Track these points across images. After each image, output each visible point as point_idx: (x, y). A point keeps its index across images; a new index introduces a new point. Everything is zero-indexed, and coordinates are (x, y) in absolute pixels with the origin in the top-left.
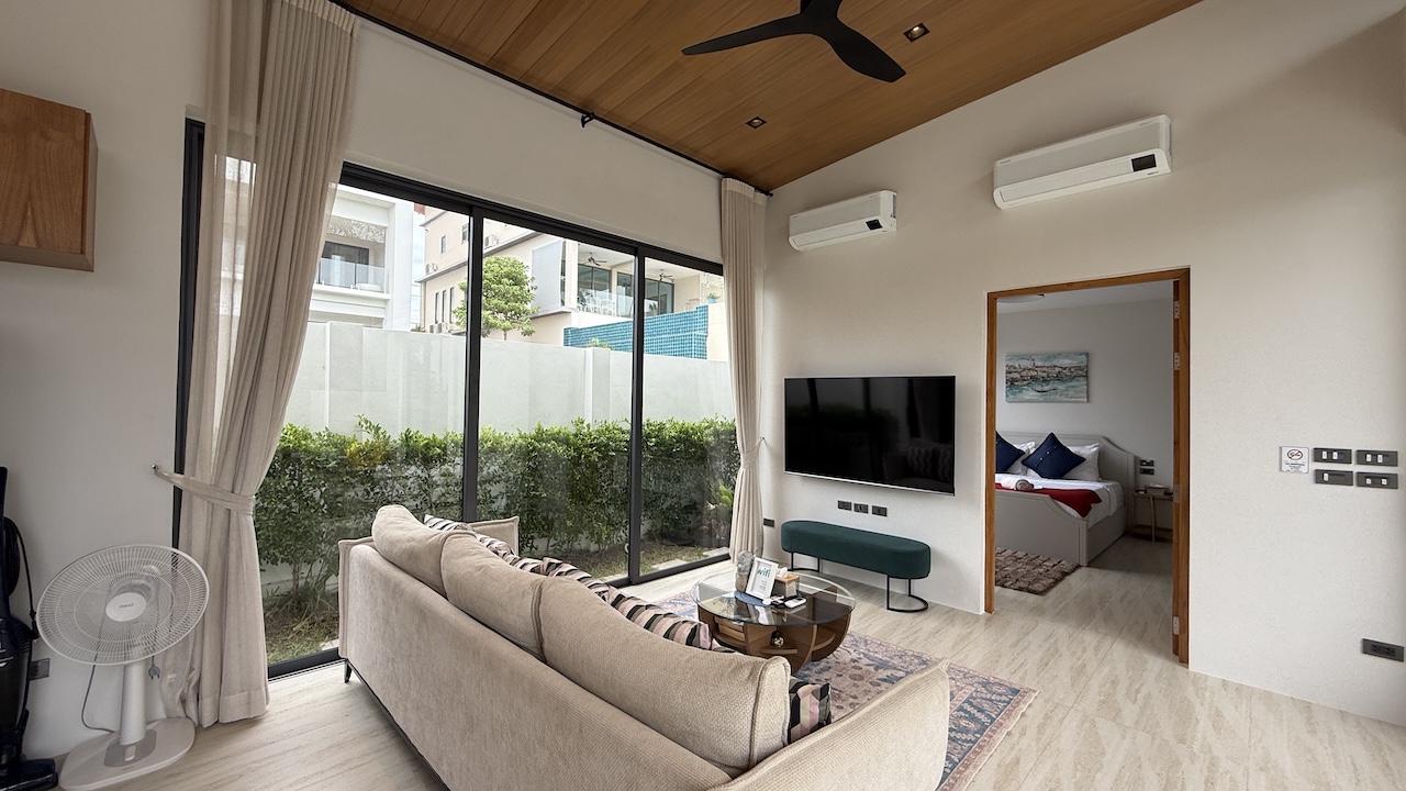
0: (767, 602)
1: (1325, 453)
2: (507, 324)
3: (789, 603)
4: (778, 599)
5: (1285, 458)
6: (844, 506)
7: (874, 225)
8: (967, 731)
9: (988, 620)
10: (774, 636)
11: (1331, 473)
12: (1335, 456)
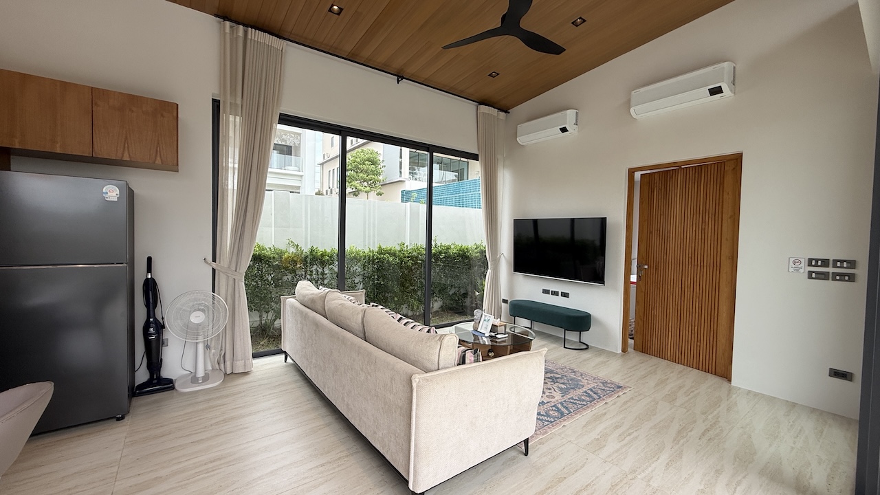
0: (487, 335)
1: (814, 261)
2: (368, 189)
3: (499, 336)
4: (493, 334)
5: (791, 264)
6: (546, 292)
7: (564, 130)
8: (583, 400)
9: (622, 356)
10: (489, 351)
11: (817, 273)
12: (820, 263)
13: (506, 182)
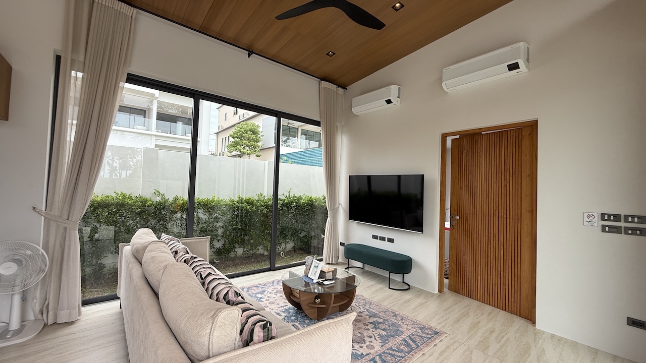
0: (315, 281)
1: (606, 216)
2: (249, 152)
3: (326, 283)
4: (321, 280)
5: (586, 218)
6: (375, 237)
7: (389, 102)
9: (439, 296)
10: (317, 297)
11: (610, 227)
12: (612, 218)
13: (343, 144)
